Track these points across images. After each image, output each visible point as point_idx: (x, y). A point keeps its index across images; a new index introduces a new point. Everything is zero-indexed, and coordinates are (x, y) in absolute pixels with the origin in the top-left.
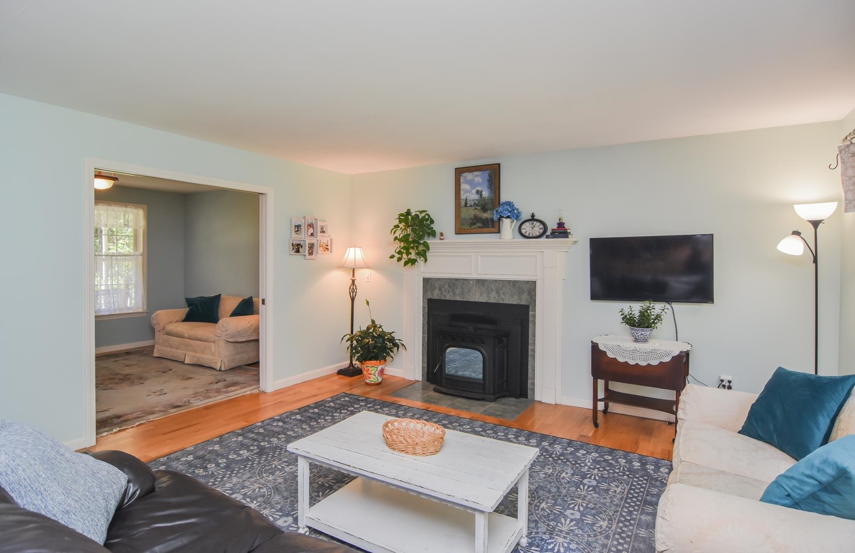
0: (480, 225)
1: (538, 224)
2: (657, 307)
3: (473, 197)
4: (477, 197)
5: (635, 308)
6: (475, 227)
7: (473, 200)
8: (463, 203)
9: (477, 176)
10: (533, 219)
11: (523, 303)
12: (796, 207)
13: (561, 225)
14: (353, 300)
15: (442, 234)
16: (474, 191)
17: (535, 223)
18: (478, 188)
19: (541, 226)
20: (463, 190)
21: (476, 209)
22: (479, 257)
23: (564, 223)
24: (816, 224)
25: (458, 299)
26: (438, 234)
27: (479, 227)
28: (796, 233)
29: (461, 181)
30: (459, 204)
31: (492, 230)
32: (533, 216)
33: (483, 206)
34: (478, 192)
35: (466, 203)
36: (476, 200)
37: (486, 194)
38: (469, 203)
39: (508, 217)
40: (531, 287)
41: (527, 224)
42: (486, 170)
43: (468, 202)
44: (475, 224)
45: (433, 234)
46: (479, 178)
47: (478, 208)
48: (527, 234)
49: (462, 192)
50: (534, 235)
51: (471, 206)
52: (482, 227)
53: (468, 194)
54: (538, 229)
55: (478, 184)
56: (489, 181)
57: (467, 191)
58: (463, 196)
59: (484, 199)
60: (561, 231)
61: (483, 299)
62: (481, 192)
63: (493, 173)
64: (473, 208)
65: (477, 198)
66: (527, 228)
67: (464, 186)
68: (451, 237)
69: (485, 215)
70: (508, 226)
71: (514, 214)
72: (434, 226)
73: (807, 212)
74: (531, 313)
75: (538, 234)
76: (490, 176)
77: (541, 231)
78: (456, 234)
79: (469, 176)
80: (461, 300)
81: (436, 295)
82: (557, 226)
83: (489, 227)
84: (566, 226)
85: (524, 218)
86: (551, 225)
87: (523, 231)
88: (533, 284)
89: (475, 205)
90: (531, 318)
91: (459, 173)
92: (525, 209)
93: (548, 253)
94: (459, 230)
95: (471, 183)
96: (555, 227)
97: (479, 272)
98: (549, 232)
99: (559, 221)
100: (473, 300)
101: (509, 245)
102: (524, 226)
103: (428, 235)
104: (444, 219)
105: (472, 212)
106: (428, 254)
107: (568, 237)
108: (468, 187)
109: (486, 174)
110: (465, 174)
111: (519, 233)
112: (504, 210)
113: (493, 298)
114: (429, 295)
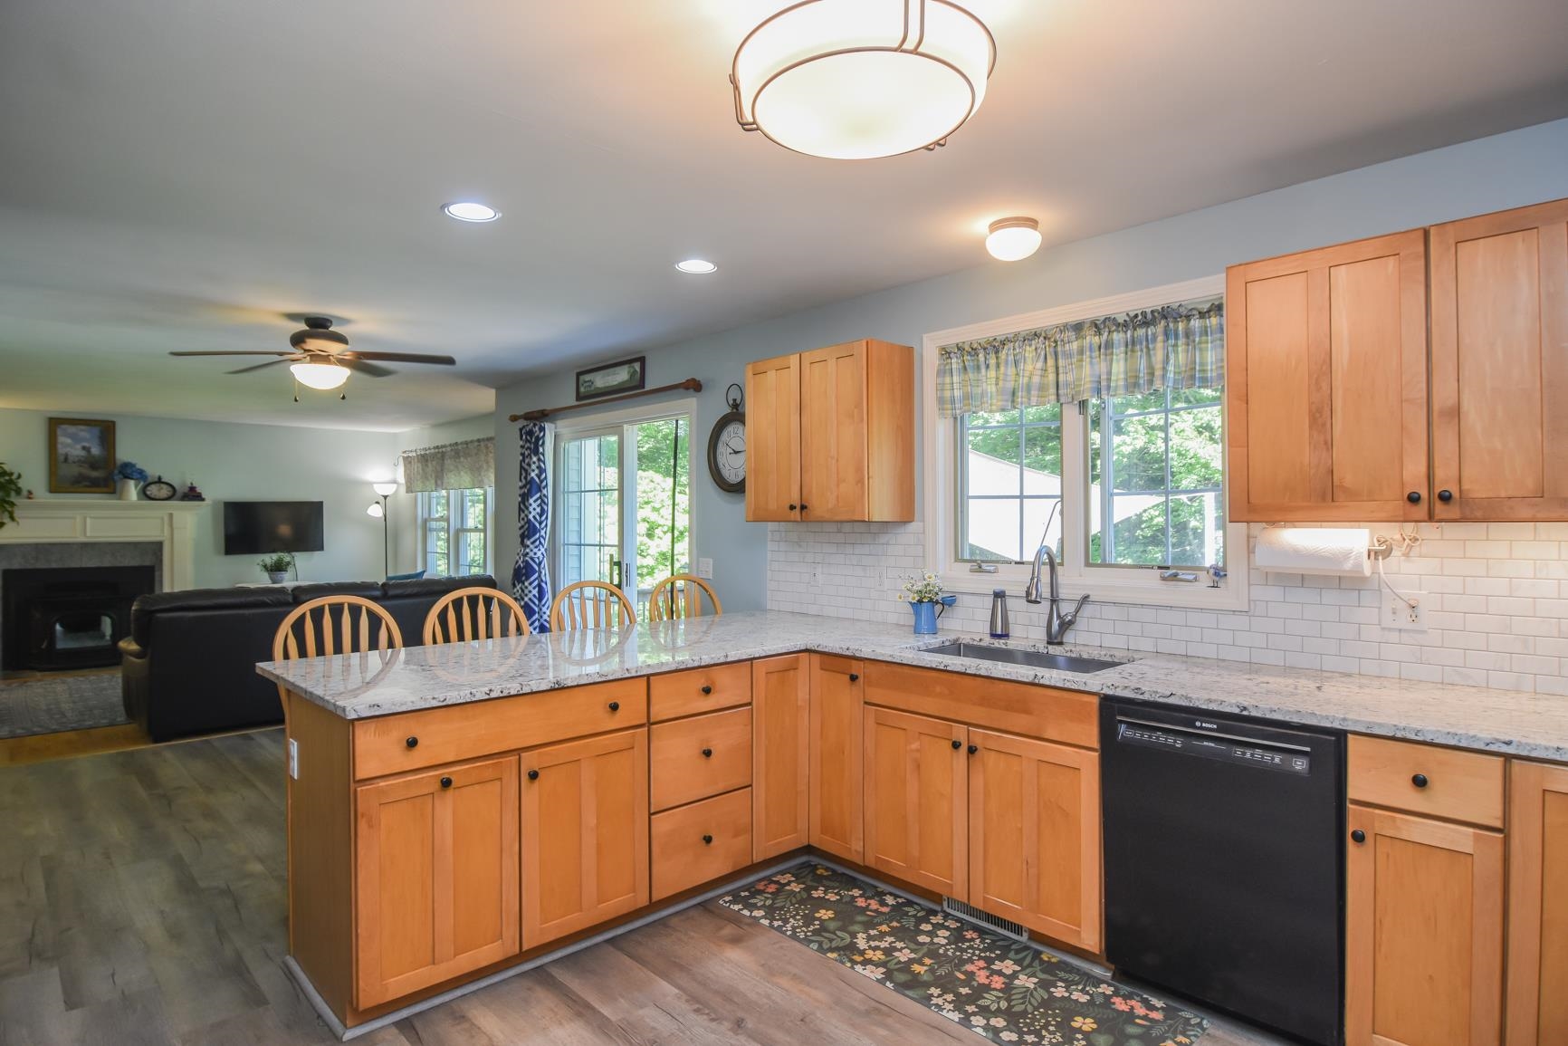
0: (87, 483)
1: (166, 486)
3: (76, 451)
4: (83, 453)
6: (80, 486)
7: (77, 457)
8: (62, 458)
9: (82, 430)
10: (159, 481)
11: (147, 563)
12: (375, 485)
13: (192, 489)
15: (30, 493)
16: (79, 447)
17: (162, 485)
18: (84, 444)
19: (170, 489)
20: (62, 444)
21: (81, 466)
22: (88, 520)
23: (196, 487)
24: (385, 497)
25: (54, 566)
26: (25, 493)
27: (87, 487)
28: (377, 503)
29: (59, 432)
30: (54, 459)
31: (105, 490)
32: (160, 478)
33: (93, 464)
34: (84, 448)
35: (66, 460)
36: (82, 456)
37: (96, 451)
38: (71, 459)
39: (136, 479)
40: (157, 548)
41: (153, 486)
42: (95, 425)
43: (69, 458)
44: (80, 483)
45: (18, 491)
46: (84, 432)
47: (84, 465)
48: (152, 496)
49: (59, 446)
50: (161, 497)
51: (74, 462)
52: (91, 487)
53: (69, 449)
54: (165, 491)
55: (84, 440)
56: (100, 438)
57: (68, 445)
58: (61, 450)
59: (93, 457)
60: (193, 495)
61: (93, 564)
62: (89, 448)
63: (106, 430)
64: (76, 465)
66: (153, 490)
67: (62, 440)
68: (42, 496)
69: (95, 474)
71: (140, 475)
72: (21, 483)
73: (381, 490)
74: (157, 574)
75: (165, 496)
76: (101, 433)
78: (50, 492)
79: (72, 429)
80: (59, 567)
81: (18, 563)
82: (188, 489)
83: (99, 487)
84: (198, 490)
85: (150, 480)
86: (180, 490)
87: (148, 493)
88: (159, 545)
89: (80, 462)
90: (157, 579)
91: (55, 424)
92: (152, 471)
93: (176, 514)
94: (54, 489)
95: (74, 437)
96: (186, 490)
97: (88, 534)
98: (179, 494)
99: (190, 485)
100: (78, 566)
101: (133, 507)
102: (149, 488)
103: (13, 494)
104: (33, 474)
105: (75, 470)
106: (15, 515)
107: (203, 500)
108: (69, 441)
109: (96, 431)
110: (64, 426)
111: (144, 494)
112: (128, 471)
113: (107, 562)
114: (5, 565)
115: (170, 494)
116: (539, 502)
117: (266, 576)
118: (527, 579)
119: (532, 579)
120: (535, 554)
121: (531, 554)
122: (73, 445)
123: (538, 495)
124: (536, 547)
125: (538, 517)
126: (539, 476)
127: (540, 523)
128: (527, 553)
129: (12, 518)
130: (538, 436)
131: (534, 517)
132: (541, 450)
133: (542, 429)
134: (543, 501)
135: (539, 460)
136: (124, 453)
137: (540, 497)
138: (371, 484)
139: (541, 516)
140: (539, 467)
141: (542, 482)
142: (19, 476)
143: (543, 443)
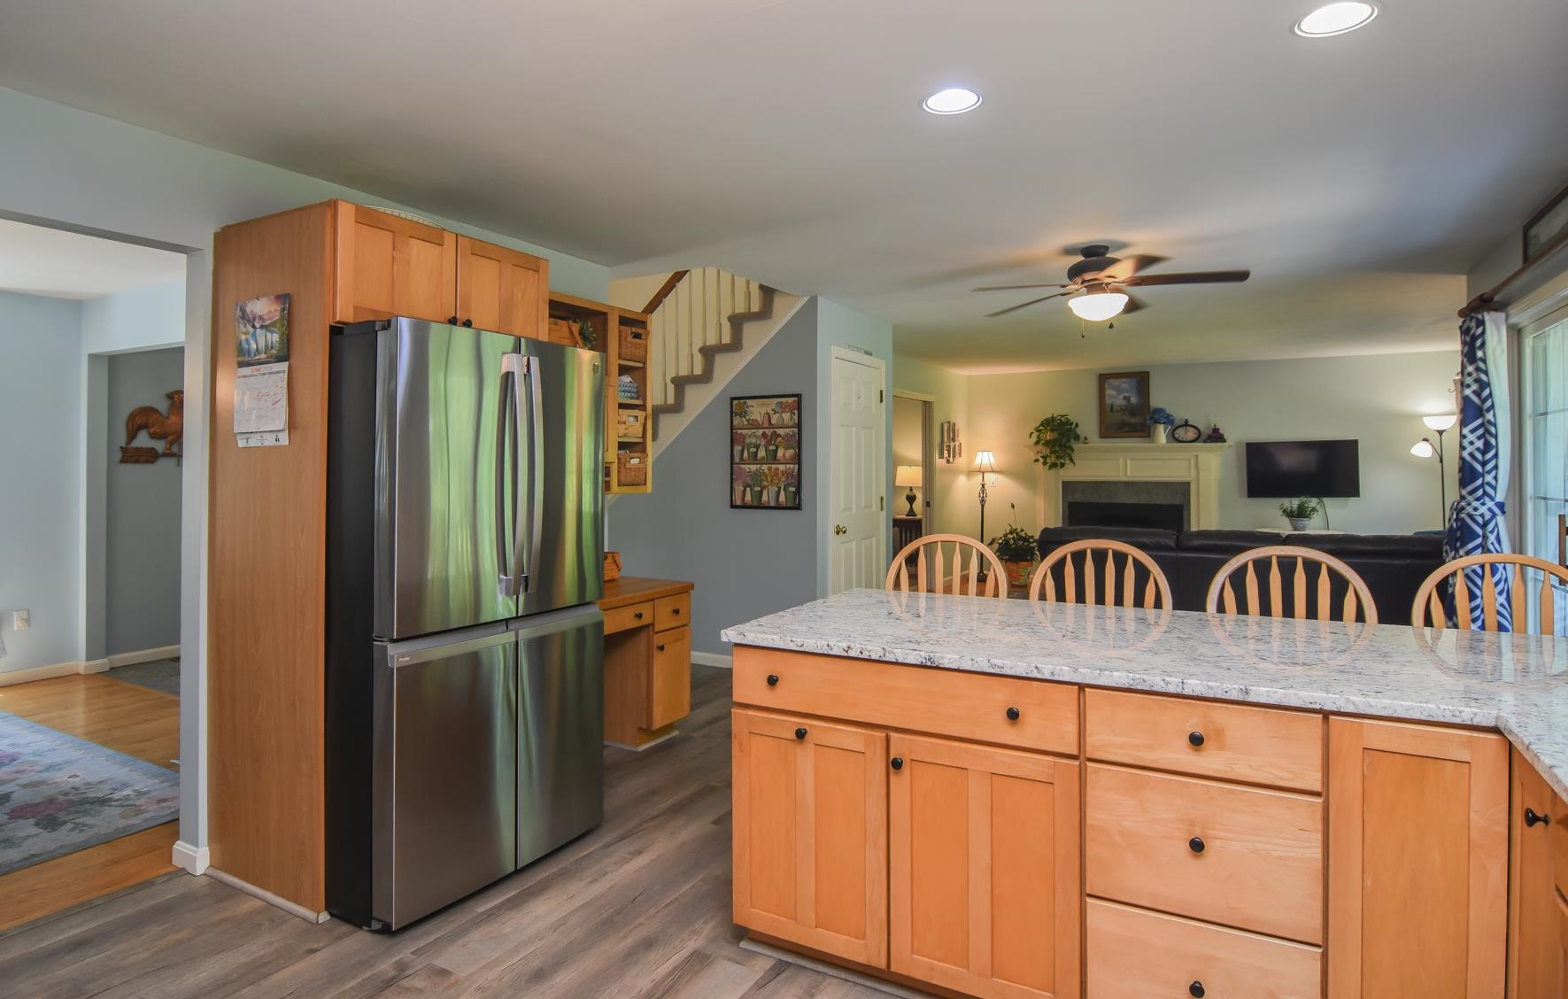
0: (1128, 429)
1: (1192, 429)
2: (1313, 502)
3: (1119, 401)
4: (1124, 402)
5: (1293, 503)
6: (1122, 431)
7: (1120, 406)
8: (1109, 409)
9: (1123, 382)
10: (1186, 424)
11: (1177, 501)
12: (1425, 419)
13: (1216, 430)
14: (983, 506)
15: (1086, 439)
16: (1121, 397)
17: (1188, 428)
18: (1125, 394)
19: (1195, 431)
20: (1109, 395)
21: (1123, 414)
22: (1128, 462)
23: (1219, 429)
24: (1441, 432)
26: (1082, 439)
27: (1127, 432)
28: (1425, 440)
29: (1106, 386)
30: (1104, 409)
31: (1141, 434)
32: (1186, 421)
33: (1131, 410)
34: (1125, 398)
35: (1112, 408)
36: (1123, 405)
37: (1133, 400)
38: (1115, 409)
39: (1164, 423)
40: (1184, 488)
41: (1181, 429)
42: (1133, 377)
43: (1114, 407)
44: (1122, 428)
45: (1077, 438)
46: (1125, 384)
47: (1125, 413)
48: (1181, 439)
49: (1107, 398)
50: (1188, 439)
51: (1118, 411)
52: (1130, 432)
53: (1114, 400)
54: (1191, 434)
55: (1125, 390)
56: (1137, 387)
57: (1112, 397)
58: (1108, 401)
59: (1132, 405)
60: (1216, 436)
61: (1135, 500)
62: (1129, 397)
63: (1141, 380)
64: (1120, 413)
66: (1180, 433)
67: (1109, 392)
68: (1094, 441)
69: (1133, 420)
70: (1161, 433)
71: (1168, 420)
72: (1079, 430)
73: (1433, 424)
74: (1185, 513)
75: (1192, 438)
76: (1138, 383)
78: (1101, 437)
79: (1116, 382)
80: (1108, 502)
81: (1078, 498)
83: (1138, 432)
84: (1221, 431)
85: (1177, 423)
86: (1205, 431)
87: (1177, 436)
88: (1188, 484)
89: (1123, 410)
90: (1185, 517)
91: (1103, 378)
92: (1179, 415)
93: (1202, 456)
94: (1104, 434)
95: (1118, 389)
96: (1211, 432)
97: (1128, 474)
98: (1204, 437)
99: (1213, 427)
100: (1122, 502)
101: (1161, 449)
102: (1177, 431)
103: (1072, 440)
104: (1088, 424)
105: (1118, 417)
106: (1074, 458)
107: (1224, 441)
108: (1113, 393)
109: (1134, 382)
110: (1109, 381)
111: (1173, 437)
112: (1160, 416)
113: (1144, 499)
114: (1071, 499)
115: (1195, 436)
116: (1481, 431)
117: (1286, 521)
118: (1463, 546)
119: (1470, 546)
120: (1476, 509)
121: (1469, 509)
122: (1115, 398)
123: (1479, 422)
124: (1478, 499)
125: (1479, 456)
126: (1477, 394)
127: (1484, 464)
128: (1463, 508)
129: (1071, 460)
130: (1474, 334)
131: (1471, 455)
132: (1480, 354)
133: (1481, 323)
134: (1487, 431)
135: (1478, 369)
136: (1157, 400)
137: (1482, 425)
138: (1420, 416)
139: (1484, 453)
140: (1477, 381)
141: (1484, 401)
142: (1077, 425)
143: (1483, 344)
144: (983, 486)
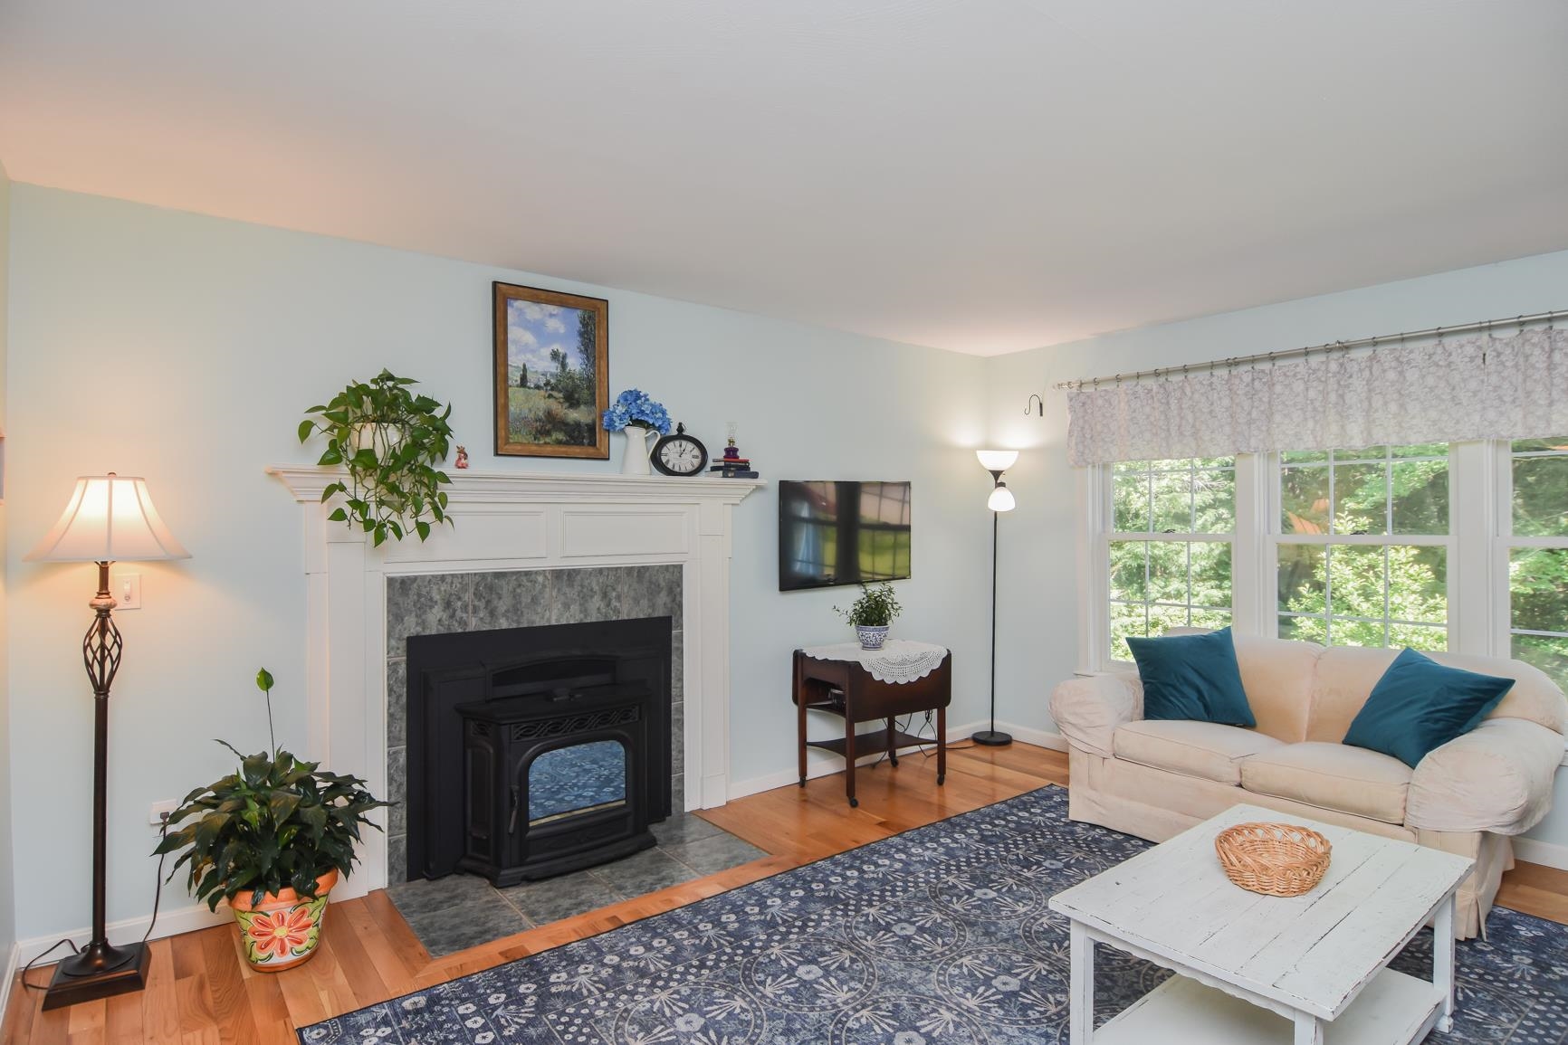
0: (561, 436)
1: (690, 446)
3: (542, 366)
4: (554, 367)
6: (547, 440)
7: (544, 374)
8: (516, 377)
9: (551, 315)
10: (681, 435)
11: (660, 612)
13: (731, 452)
14: (102, 690)
15: (466, 453)
16: (546, 352)
17: (684, 443)
18: (556, 347)
19: (697, 452)
20: (516, 344)
21: (550, 396)
23: (736, 450)
25: (504, 624)
26: (453, 453)
27: (559, 442)
29: (512, 316)
30: (505, 380)
31: (591, 450)
32: (681, 428)
33: (571, 392)
34: (555, 355)
35: (524, 380)
36: (552, 375)
37: (575, 364)
38: (532, 380)
39: (648, 427)
40: (669, 581)
41: (671, 444)
42: (575, 307)
43: (529, 376)
44: (548, 433)
46: (555, 321)
47: (555, 394)
48: (670, 467)
49: (512, 349)
50: (683, 470)
51: (538, 387)
52: (566, 443)
53: (529, 356)
54: (690, 457)
55: (554, 337)
56: (581, 334)
57: (525, 349)
58: (515, 359)
59: (571, 377)
60: (734, 465)
61: (572, 616)
62: (564, 357)
63: (592, 318)
64: (542, 392)
65: (554, 370)
66: (671, 454)
67: (517, 336)
68: (483, 460)
69: (575, 415)
70: (633, 447)
71: (653, 419)
74: (674, 634)
75: (690, 468)
76: (584, 323)
77: (697, 462)
78: (494, 453)
79: (533, 311)
80: (514, 626)
81: (435, 621)
82: (724, 454)
83: (582, 444)
84: (742, 456)
85: (667, 431)
86: (714, 453)
87: (664, 459)
88: (678, 573)
89: (549, 387)
90: (674, 645)
91: (503, 297)
92: (674, 410)
93: (708, 507)
94: (503, 446)
95: (537, 328)
96: (722, 455)
98: (712, 464)
99: (727, 444)
100: (544, 623)
102: (666, 449)
103: (439, 455)
105: (540, 403)
107: (755, 475)
108: (529, 337)
109: (576, 316)
110: (519, 304)
111: (658, 462)
112: (641, 415)
114: (412, 627)
129: (443, 515)
136: (625, 370)
142: (447, 413)
144: (103, 614)
